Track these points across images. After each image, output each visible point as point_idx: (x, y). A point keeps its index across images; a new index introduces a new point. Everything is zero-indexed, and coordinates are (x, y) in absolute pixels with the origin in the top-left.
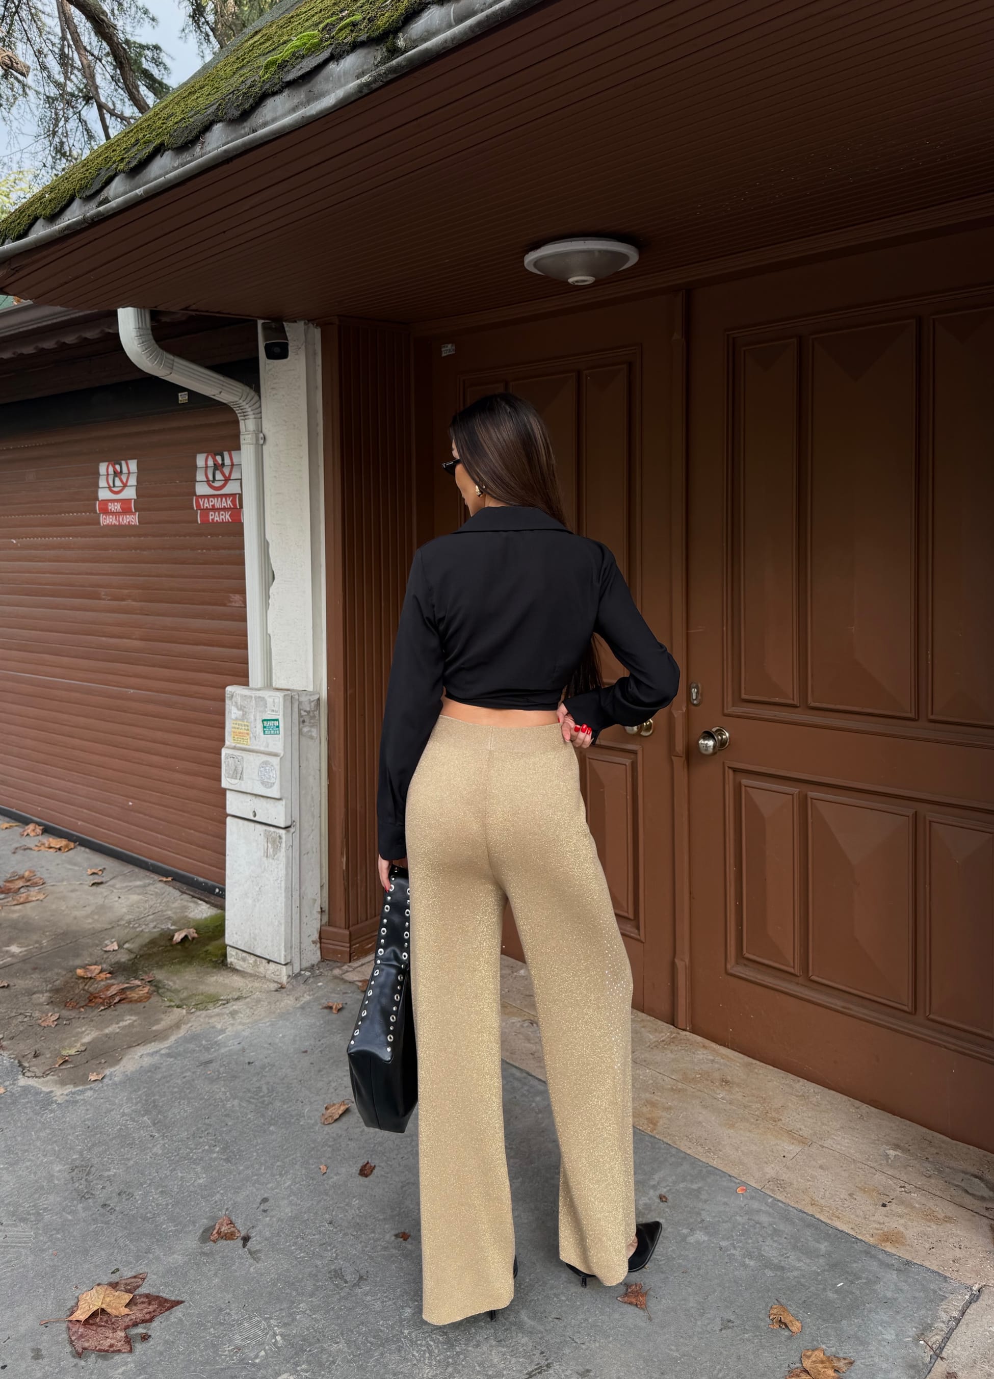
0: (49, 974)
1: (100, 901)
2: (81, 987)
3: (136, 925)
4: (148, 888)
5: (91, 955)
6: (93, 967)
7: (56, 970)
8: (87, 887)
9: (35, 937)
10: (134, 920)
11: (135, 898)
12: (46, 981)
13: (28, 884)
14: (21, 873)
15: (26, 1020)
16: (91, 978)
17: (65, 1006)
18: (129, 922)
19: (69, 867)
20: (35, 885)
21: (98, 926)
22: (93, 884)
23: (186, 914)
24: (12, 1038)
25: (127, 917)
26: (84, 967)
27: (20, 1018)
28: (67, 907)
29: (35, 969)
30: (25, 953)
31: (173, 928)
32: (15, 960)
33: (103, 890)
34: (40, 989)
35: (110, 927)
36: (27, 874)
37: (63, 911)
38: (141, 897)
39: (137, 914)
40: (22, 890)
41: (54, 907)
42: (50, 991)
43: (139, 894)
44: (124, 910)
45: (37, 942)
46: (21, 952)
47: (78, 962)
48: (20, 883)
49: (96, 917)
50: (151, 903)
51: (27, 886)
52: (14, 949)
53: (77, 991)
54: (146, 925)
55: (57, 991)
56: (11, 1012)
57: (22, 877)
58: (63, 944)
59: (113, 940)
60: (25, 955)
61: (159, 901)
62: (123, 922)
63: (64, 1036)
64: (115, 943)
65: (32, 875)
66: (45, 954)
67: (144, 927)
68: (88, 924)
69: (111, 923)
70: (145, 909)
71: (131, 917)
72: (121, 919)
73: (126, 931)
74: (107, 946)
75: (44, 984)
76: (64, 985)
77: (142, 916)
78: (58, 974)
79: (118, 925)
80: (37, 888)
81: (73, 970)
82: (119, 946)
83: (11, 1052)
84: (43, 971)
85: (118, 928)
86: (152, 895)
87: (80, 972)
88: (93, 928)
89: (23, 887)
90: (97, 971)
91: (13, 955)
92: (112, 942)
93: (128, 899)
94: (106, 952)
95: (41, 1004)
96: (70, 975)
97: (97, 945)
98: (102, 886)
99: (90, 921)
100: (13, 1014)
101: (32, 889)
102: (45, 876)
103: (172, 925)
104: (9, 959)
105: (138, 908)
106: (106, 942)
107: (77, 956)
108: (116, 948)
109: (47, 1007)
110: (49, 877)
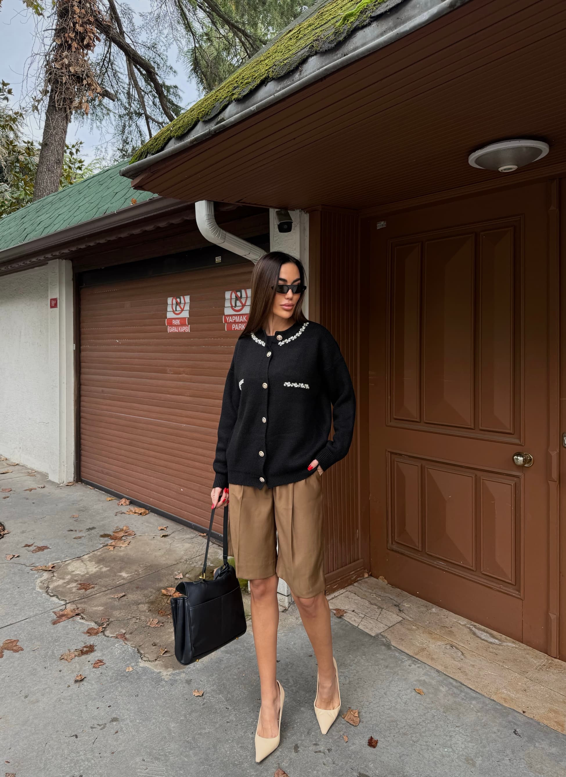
0: (146, 592)
1: (168, 546)
2: (165, 601)
3: (191, 563)
4: (193, 540)
5: (168, 580)
6: (170, 589)
7: (150, 589)
8: (159, 538)
9: (135, 568)
10: (189, 560)
11: (187, 545)
12: (145, 596)
13: (126, 534)
14: (121, 527)
15: (137, 621)
16: (170, 596)
17: (159, 613)
18: (186, 561)
19: (147, 524)
20: (130, 535)
21: (170, 562)
22: (163, 536)
23: (218, 557)
24: (131, 633)
25: (185, 557)
26: (165, 588)
27: (134, 620)
28: (150, 549)
29: (137, 588)
30: (130, 577)
31: (212, 565)
32: (125, 582)
33: (169, 540)
34: (142, 601)
35: (176, 563)
36: (125, 528)
37: (148, 552)
38: (190, 545)
39: (190, 556)
40: (124, 538)
41: (143, 549)
42: (148, 603)
43: (189, 543)
44: (182, 553)
45: (136, 571)
46: (128, 577)
47: (161, 585)
48: (122, 534)
49: (167, 557)
50: (197, 549)
51: (126, 536)
52: (124, 574)
53: (163, 604)
54: (196, 563)
55: (152, 603)
56: (128, 615)
57: (122, 530)
58: (151, 573)
59: (179, 571)
60: (130, 579)
61: (201, 548)
62: (183, 561)
63: (161, 634)
64: (181, 574)
65: (127, 529)
66: (142, 579)
67: (195, 564)
68: (163, 561)
69: (176, 561)
70: (194, 552)
71: (186, 557)
72: (181, 558)
73: (186, 566)
74: (176, 575)
75: (144, 598)
76: (156, 599)
77: (193, 557)
78: (151, 592)
79: (181, 562)
80: (131, 537)
81: (159, 590)
82: (184, 576)
83: (132, 642)
84: (142, 590)
85: (181, 564)
86: (196, 544)
87: (164, 591)
88: (167, 564)
89: (123, 536)
90: (173, 592)
91: (124, 579)
92: (179, 573)
93: (183, 546)
94: (176, 579)
95: (145, 611)
96: (157, 593)
97: (171, 575)
98: (167, 537)
99: (164, 559)
100: (129, 617)
101: (128, 537)
102: (135, 530)
103: (211, 563)
104: (122, 581)
105: (190, 551)
106: (175, 573)
107: (160, 581)
108: (182, 577)
109: (148, 613)
110: (137, 531)
